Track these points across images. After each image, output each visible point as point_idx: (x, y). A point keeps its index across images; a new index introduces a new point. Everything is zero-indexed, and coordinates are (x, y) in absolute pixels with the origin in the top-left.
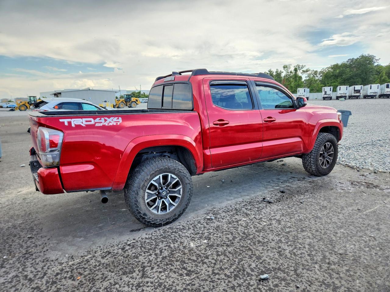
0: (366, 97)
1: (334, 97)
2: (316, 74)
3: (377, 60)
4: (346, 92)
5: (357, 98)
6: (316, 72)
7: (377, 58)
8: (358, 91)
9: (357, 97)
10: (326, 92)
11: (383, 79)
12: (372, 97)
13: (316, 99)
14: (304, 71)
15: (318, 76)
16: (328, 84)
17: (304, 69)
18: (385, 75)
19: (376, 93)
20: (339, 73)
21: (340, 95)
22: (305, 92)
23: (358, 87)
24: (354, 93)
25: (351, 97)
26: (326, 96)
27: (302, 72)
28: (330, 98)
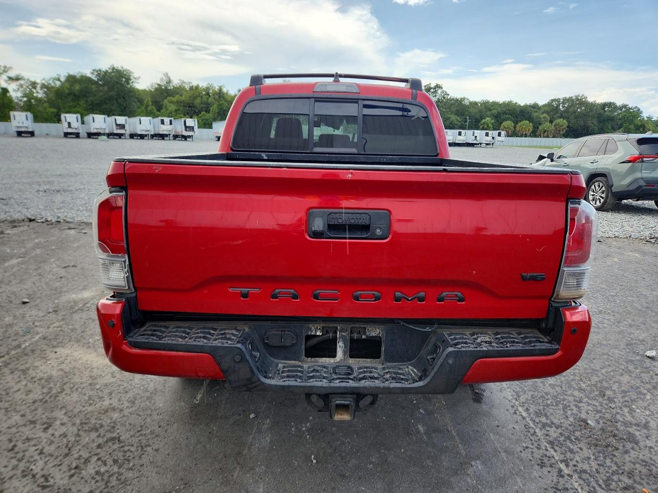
0: (132, 136)
1: (83, 133)
2: (35, 88)
3: (135, 79)
4: (103, 126)
5: (120, 138)
6: (34, 85)
7: (136, 76)
8: (122, 127)
9: (120, 136)
10: (69, 124)
11: (150, 110)
12: (142, 137)
13: (47, 134)
14: (10, 79)
15: (39, 91)
16: (64, 108)
17: (12, 74)
18: (152, 105)
19: (148, 131)
20: (81, 91)
21: (95, 131)
22: (27, 119)
23: (121, 120)
24: (117, 129)
25: (110, 135)
26: (70, 130)
27: (7, 79)
28: (77, 135)
